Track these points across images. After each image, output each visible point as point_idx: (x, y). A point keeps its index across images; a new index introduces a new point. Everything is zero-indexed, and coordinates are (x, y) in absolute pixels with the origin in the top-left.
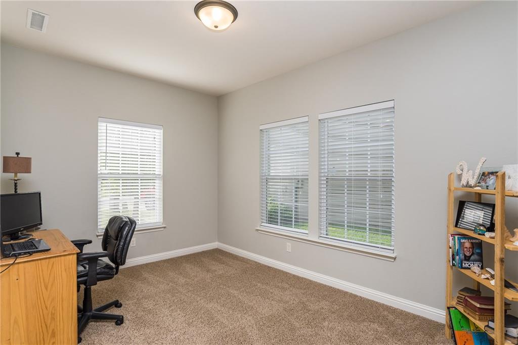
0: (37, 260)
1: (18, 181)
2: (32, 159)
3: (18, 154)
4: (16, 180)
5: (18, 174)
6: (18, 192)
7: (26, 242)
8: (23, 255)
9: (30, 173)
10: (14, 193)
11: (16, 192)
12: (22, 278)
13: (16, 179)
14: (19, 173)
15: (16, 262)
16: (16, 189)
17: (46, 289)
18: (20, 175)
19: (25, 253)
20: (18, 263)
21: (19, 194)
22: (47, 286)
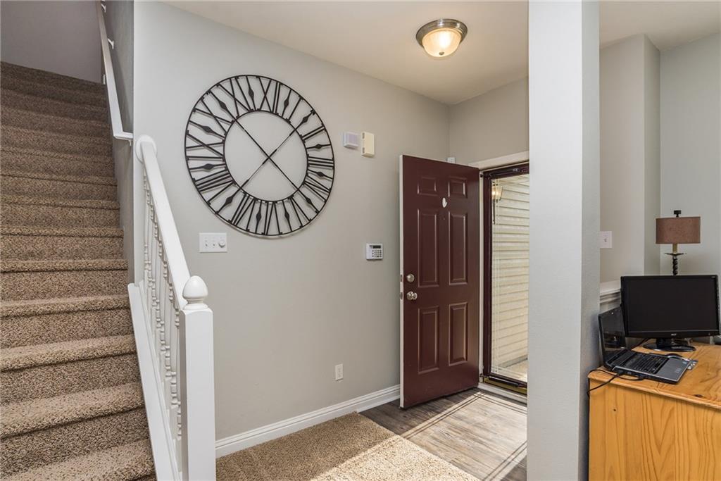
0: (645, 393)
1: (678, 257)
2: (701, 219)
3: (677, 213)
4: (676, 255)
5: (679, 245)
6: (678, 275)
7: (649, 355)
8: (629, 375)
9: (699, 242)
10: (672, 275)
11: (675, 272)
12: (621, 410)
13: (675, 253)
14: (680, 243)
15: (612, 382)
16: (675, 268)
17: (659, 448)
18: (681, 248)
19: (633, 374)
20: (617, 386)
21: (679, 276)
22: (661, 446)
